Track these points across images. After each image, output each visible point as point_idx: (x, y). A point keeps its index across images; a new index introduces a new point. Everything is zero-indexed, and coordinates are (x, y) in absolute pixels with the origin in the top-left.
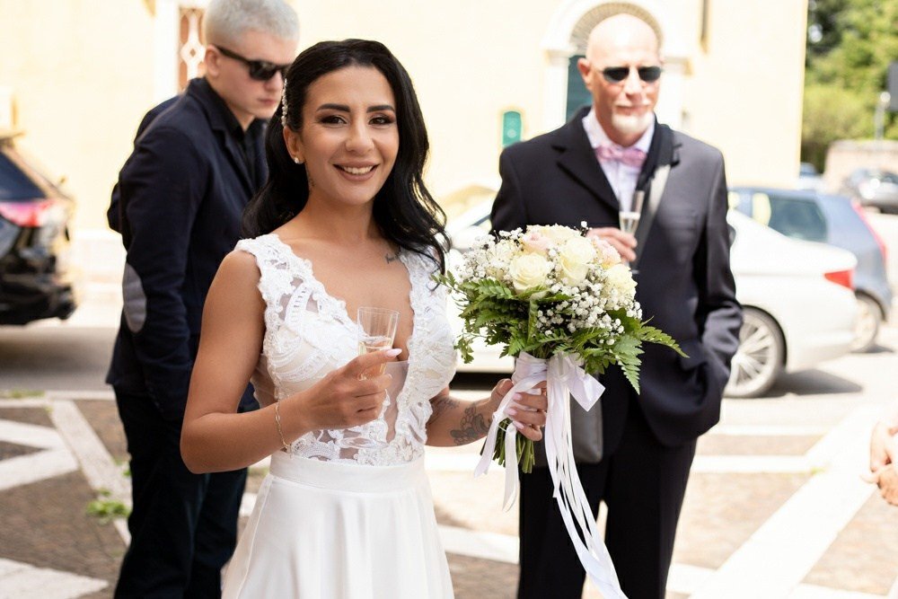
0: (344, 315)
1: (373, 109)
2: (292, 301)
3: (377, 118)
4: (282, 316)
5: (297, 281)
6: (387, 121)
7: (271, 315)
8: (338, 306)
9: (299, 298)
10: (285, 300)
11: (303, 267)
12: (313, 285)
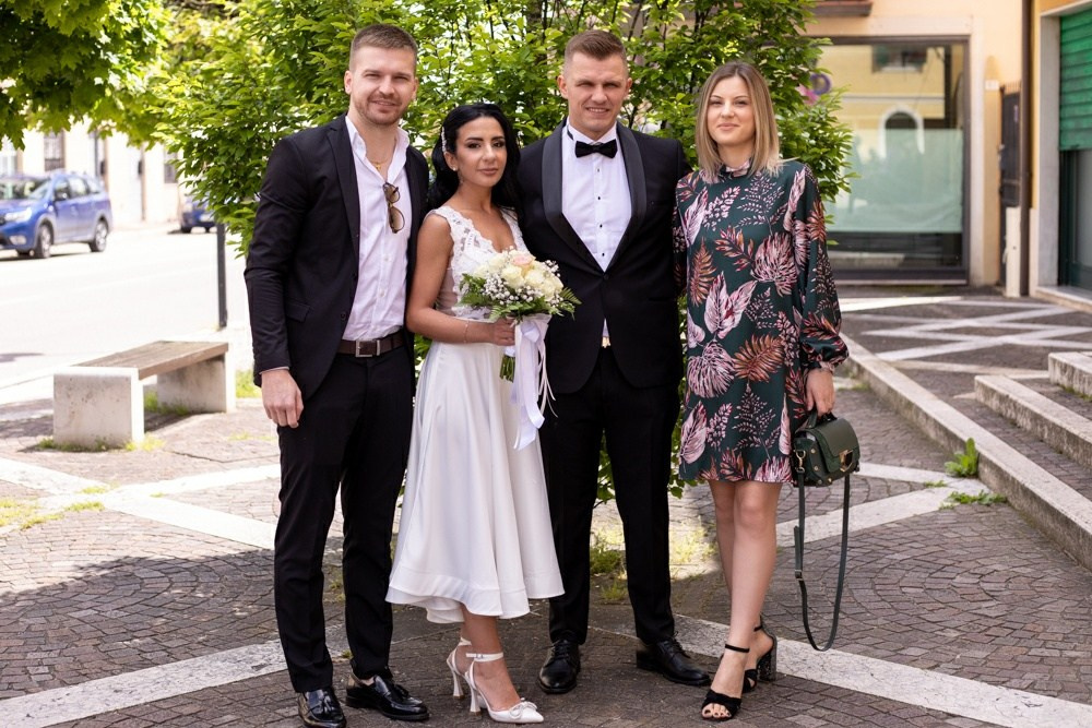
0: (491, 248)
1: (495, 139)
2: (466, 241)
3: (496, 143)
4: (462, 249)
5: (467, 231)
6: (501, 144)
7: (456, 249)
8: (487, 244)
9: (469, 239)
10: (463, 241)
11: (468, 223)
12: (475, 232)
